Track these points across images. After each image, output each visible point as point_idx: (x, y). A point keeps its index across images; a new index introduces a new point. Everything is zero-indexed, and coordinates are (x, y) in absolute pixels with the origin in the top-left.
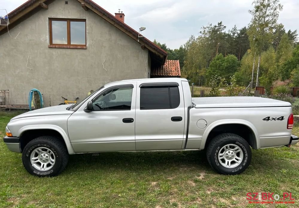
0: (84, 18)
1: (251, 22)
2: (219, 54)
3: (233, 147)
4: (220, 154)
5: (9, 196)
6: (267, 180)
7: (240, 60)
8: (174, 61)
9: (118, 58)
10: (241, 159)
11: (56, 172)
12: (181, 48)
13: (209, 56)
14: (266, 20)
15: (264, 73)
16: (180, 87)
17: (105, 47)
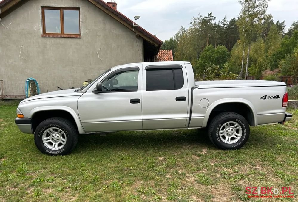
0: (78, 7)
1: (241, 12)
2: (209, 45)
3: (233, 125)
4: (221, 131)
5: (26, 171)
6: (264, 153)
7: (230, 51)
8: (167, 51)
9: (113, 47)
10: (240, 135)
11: (68, 151)
12: (171, 40)
13: (199, 47)
14: (255, 11)
15: (253, 64)
16: (183, 69)
17: (99, 36)
